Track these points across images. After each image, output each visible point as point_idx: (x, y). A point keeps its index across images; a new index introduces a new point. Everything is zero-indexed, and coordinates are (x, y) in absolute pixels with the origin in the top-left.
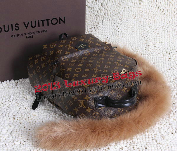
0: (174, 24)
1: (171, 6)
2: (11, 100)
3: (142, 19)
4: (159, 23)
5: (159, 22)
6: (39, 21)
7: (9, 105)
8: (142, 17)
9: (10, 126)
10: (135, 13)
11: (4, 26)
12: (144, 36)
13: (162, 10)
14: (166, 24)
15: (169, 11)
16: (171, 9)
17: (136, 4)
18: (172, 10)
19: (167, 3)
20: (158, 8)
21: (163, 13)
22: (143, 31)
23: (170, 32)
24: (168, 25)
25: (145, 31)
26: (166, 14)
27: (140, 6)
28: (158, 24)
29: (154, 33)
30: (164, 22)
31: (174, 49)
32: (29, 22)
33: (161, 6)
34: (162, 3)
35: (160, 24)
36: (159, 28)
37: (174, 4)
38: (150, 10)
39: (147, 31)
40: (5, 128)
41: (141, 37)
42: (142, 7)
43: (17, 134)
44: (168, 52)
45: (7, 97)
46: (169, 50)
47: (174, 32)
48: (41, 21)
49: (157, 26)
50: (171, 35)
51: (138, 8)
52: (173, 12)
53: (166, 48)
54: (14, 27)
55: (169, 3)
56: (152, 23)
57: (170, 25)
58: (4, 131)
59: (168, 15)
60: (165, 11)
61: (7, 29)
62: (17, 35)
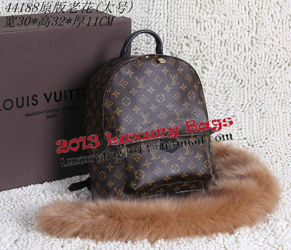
0: (258, 101)
1: (253, 75)
2: (14, 203)
4: (237, 100)
6: (65, 91)
7: (11, 209)
9: (14, 234)
11: (17, 99)
13: (240, 81)
14: (246, 102)
15: (250, 82)
16: (253, 80)
18: (255, 81)
19: (246, 70)
20: (234, 77)
21: (241, 86)
23: (253, 113)
24: (250, 103)
26: (246, 86)
28: (233, 102)
30: (244, 98)
31: (259, 139)
32: (51, 93)
33: (238, 74)
34: (240, 70)
35: (238, 102)
37: (257, 72)
40: (6, 236)
43: (25, 243)
44: (251, 144)
46: (253, 141)
47: (258, 113)
48: (69, 91)
50: (255, 118)
52: (257, 85)
53: (248, 138)
54: (31, 101)
55: (250, 70)
57: (252, 103)
59: (250, 88)
60: (245, 82)
61: (20, 104)
62: (35, 114)
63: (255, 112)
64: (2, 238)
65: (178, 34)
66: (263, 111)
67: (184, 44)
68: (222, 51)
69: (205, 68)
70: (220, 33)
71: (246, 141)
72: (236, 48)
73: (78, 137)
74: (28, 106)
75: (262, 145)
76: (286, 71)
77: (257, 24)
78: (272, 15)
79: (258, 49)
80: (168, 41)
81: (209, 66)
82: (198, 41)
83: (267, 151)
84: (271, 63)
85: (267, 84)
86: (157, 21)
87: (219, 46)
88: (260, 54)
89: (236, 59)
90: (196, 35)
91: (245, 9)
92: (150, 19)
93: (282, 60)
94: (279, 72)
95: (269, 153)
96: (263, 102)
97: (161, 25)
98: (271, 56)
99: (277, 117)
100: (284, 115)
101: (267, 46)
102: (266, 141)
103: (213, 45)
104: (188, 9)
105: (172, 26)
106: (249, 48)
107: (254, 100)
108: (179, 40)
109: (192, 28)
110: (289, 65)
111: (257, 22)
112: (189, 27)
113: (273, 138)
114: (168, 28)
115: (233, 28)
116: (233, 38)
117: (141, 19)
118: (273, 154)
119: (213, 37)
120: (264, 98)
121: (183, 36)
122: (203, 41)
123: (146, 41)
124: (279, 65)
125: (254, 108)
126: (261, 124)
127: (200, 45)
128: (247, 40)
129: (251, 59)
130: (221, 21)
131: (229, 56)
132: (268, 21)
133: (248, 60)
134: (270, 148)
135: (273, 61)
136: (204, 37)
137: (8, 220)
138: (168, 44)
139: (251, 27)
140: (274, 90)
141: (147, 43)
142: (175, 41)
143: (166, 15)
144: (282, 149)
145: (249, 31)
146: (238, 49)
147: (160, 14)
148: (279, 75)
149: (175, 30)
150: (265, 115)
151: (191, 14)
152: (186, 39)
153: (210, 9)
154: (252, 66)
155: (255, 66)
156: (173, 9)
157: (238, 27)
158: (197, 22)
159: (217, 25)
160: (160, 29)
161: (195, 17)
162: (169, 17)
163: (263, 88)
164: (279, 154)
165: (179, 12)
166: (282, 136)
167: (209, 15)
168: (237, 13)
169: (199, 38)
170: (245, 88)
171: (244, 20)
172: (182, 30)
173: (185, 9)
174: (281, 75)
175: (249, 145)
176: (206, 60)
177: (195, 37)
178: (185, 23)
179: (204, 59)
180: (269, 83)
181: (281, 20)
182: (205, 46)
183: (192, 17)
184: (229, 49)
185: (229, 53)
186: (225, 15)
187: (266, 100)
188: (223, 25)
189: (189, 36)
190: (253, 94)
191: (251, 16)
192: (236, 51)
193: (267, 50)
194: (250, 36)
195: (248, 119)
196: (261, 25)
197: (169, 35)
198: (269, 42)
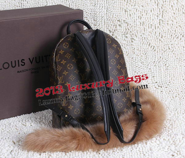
0: (164, 59)
1: (161, 43)
2: (11, 127)
3: (135, 56)
5: (150, 58)
7: (10, 131)
8: (134, 53)
9: (10, 147)
10: (128, 50)
12: (137, 72)
13: (153, 47)
14: (157, 60)
15: (159, 48)
16: (161, 46)
17: (128, 41)
19: (156, 40)
20: (149, 45)
21: (153, 50)
22: (135, 67)
23: (161, 67)
24: (159, 60)
25: (137, 67)
26: (156, 50)
27: (132, 43)
28: (149, 60)
29: (146, 68)
30: (155, 58)
31: (165, 83)
32: (33, 58)
33: (151, 43)
34: (152, 40)
35: (151, 60)
36: (150, 64)
37: (163, 41)
38: (142, 47)
39: (139, 67)
40: (5, 148)
41: (133, 72)
42: (134, 44)
43: (17, 153)
45: (7, 125)
46: (161, 84)
47: (165, 67)
49: (149, 62)
50: (162, 70)
51: (131, 46)
52: (163, 49)
53: (158, 82)
54: (20, 63)
55: (159, 40)
56: (144, 59)
57: (161, 61)
58: (4, 151)
59: (159, 51)
60: (156, 48)
61: (14, 65)
62: (23, 71)
63: (162, 66)
64: (3, 150)
65: (114, 19)
66: (167, 65)
67: (117, 25)
68: (141, 29)
69: (133, 39)
70: (140, 17)
71: (157, 84)
72: (150, 27)
73: (49, 87)
74: (19, 66)
75: (167, 86)
76: (181, 41)
77: (163, 11)
78: (172, 6)
79: (164, 27)
80: (108, 24)
81: (135, 38)
82: (126, 23)
83: (170, 90)
84: (172, 35)
85: (169, 49)
86: (100, 11)
87: (139, 26)
88: (165, 30)
89: (150, 34)
90: (125, 19)
91: (155, 2)
92: (96, 10)
93: (178, 33)
94: (177, 41)
95: (171, 91)
96: (167, 60)
97: (103, 13)
98: (172, 31)
99: (176, 69)
100: (181, 68)
101: (169, 25)
102: (170, 84)
103: (135, 25)
104: (120, 3)
105: (110, 14)
106: (158, 27)
107: (161, 59)
108: (114, 23)
109: (122, 15)
110: (183, 36)
111: (163, 10)
112: (120, 14)
113: (173, 82)
114: (107, 15)
115: (148, 14)
116: (148, 21)
117: (90, 10)
118: (174, 92)
119: (136, 20)
120: (167, 57)
121: (117, 20)
122: (129, 23)
123: (94, 24)
124: (177, 37)
125: (162, 64)
126: (166, 73)
127: (128, 25)
128: (156, 22)
129: (160, 33)
130: (140, 10)
131: (146, 32)
132: (169, 10)
133: (157, 34)
134: (172, 88)
135: (173, 34)
136: (130, 20)
137: (7, 138)
138: (108, 25)
139: (159, 14)
140: (174, 52)
141: (95, 25)
142: (112, 23)
143: (106, 7)
144: (179, 88)
145: (157, 16)
146: (151, 27)
147: (103, 7)
148: (177, 43)
149: (112, 17)
150: (168, 68)
151: (121, 6)
152: (119, 22)
153: (133, 3)
154: (160, 38)
155: (162, 37)
156: (110, 3)
157: (151, 14)
158: (126, 11)
159: (138, 12)
160: (103, 16)
161: (124, 8)
162: (108, 9)
163: (167, 51)
164: (178, 92)
165: (114, 5)
166: (179, 80)
167: (133, 7)
168: (150, 5)
169: (127, 21)
170: (156, 52)
171: (155, 9)
172: (116, 16)
173: (118, 3)
174: (178, 43)
175: (159, 86)
176: (133, 34)
177: (124, 21)
178: (118, 12)
179: (131, 34)
180: (170, 47)
181: (177, 9)
182: (131, 26)
183: (122, 8)
184: (145, 27)
185: (146, 30)
186: (143, 6)
187: (169, 58)
188: (142, 13)
189: (120, 20)
190: (161, 55)
191: (159, 6)
192: (150, 29)
193: (169, 27)
194: (159, 19)
195: (158, 70)
196: (165, 12)
197: (108, 20)
198: (170, 22)
